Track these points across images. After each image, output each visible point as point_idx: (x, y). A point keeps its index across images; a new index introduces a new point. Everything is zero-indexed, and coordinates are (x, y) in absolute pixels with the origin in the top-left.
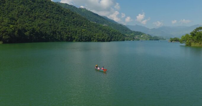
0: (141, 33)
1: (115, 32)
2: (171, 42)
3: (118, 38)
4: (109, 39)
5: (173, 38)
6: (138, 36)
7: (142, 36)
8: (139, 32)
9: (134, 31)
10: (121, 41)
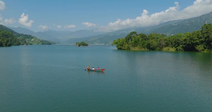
0: (31, 36)
1: (7, 34)
2: (79, 46)
3: (12, 42)
4: (9, 43)
5: (80, 42)
6: (28, 39)
7: (32, 40)
8: (29, 35)
9: (22, 34)
10: (16, 45)
